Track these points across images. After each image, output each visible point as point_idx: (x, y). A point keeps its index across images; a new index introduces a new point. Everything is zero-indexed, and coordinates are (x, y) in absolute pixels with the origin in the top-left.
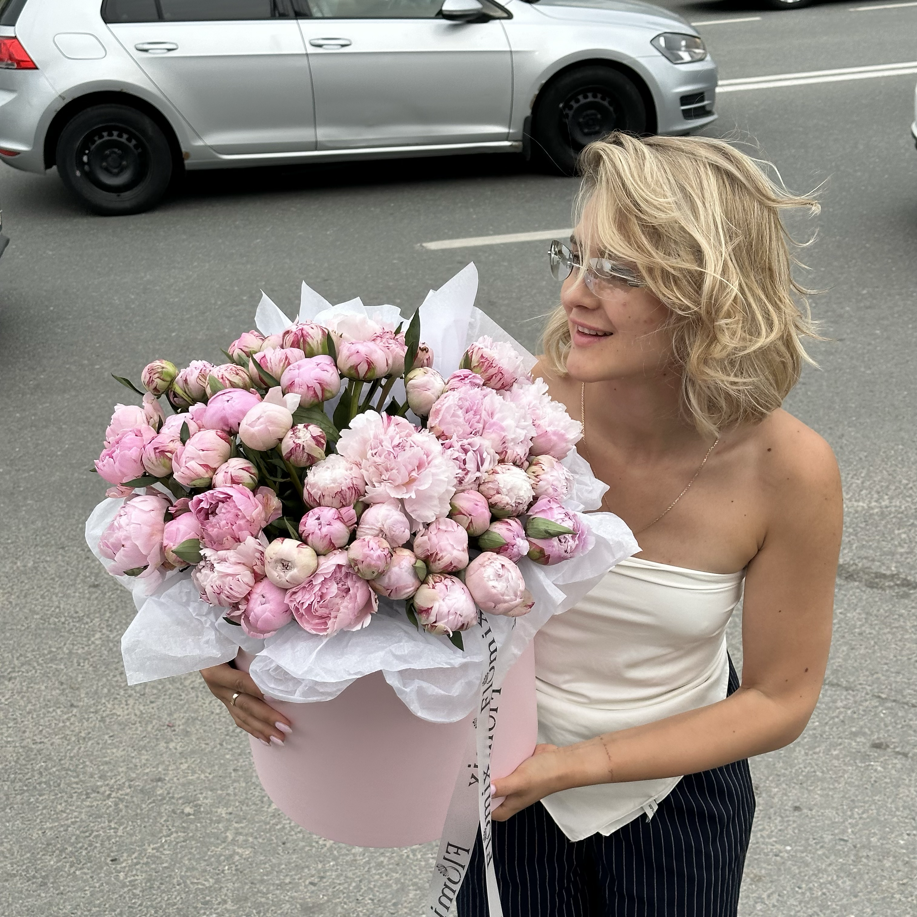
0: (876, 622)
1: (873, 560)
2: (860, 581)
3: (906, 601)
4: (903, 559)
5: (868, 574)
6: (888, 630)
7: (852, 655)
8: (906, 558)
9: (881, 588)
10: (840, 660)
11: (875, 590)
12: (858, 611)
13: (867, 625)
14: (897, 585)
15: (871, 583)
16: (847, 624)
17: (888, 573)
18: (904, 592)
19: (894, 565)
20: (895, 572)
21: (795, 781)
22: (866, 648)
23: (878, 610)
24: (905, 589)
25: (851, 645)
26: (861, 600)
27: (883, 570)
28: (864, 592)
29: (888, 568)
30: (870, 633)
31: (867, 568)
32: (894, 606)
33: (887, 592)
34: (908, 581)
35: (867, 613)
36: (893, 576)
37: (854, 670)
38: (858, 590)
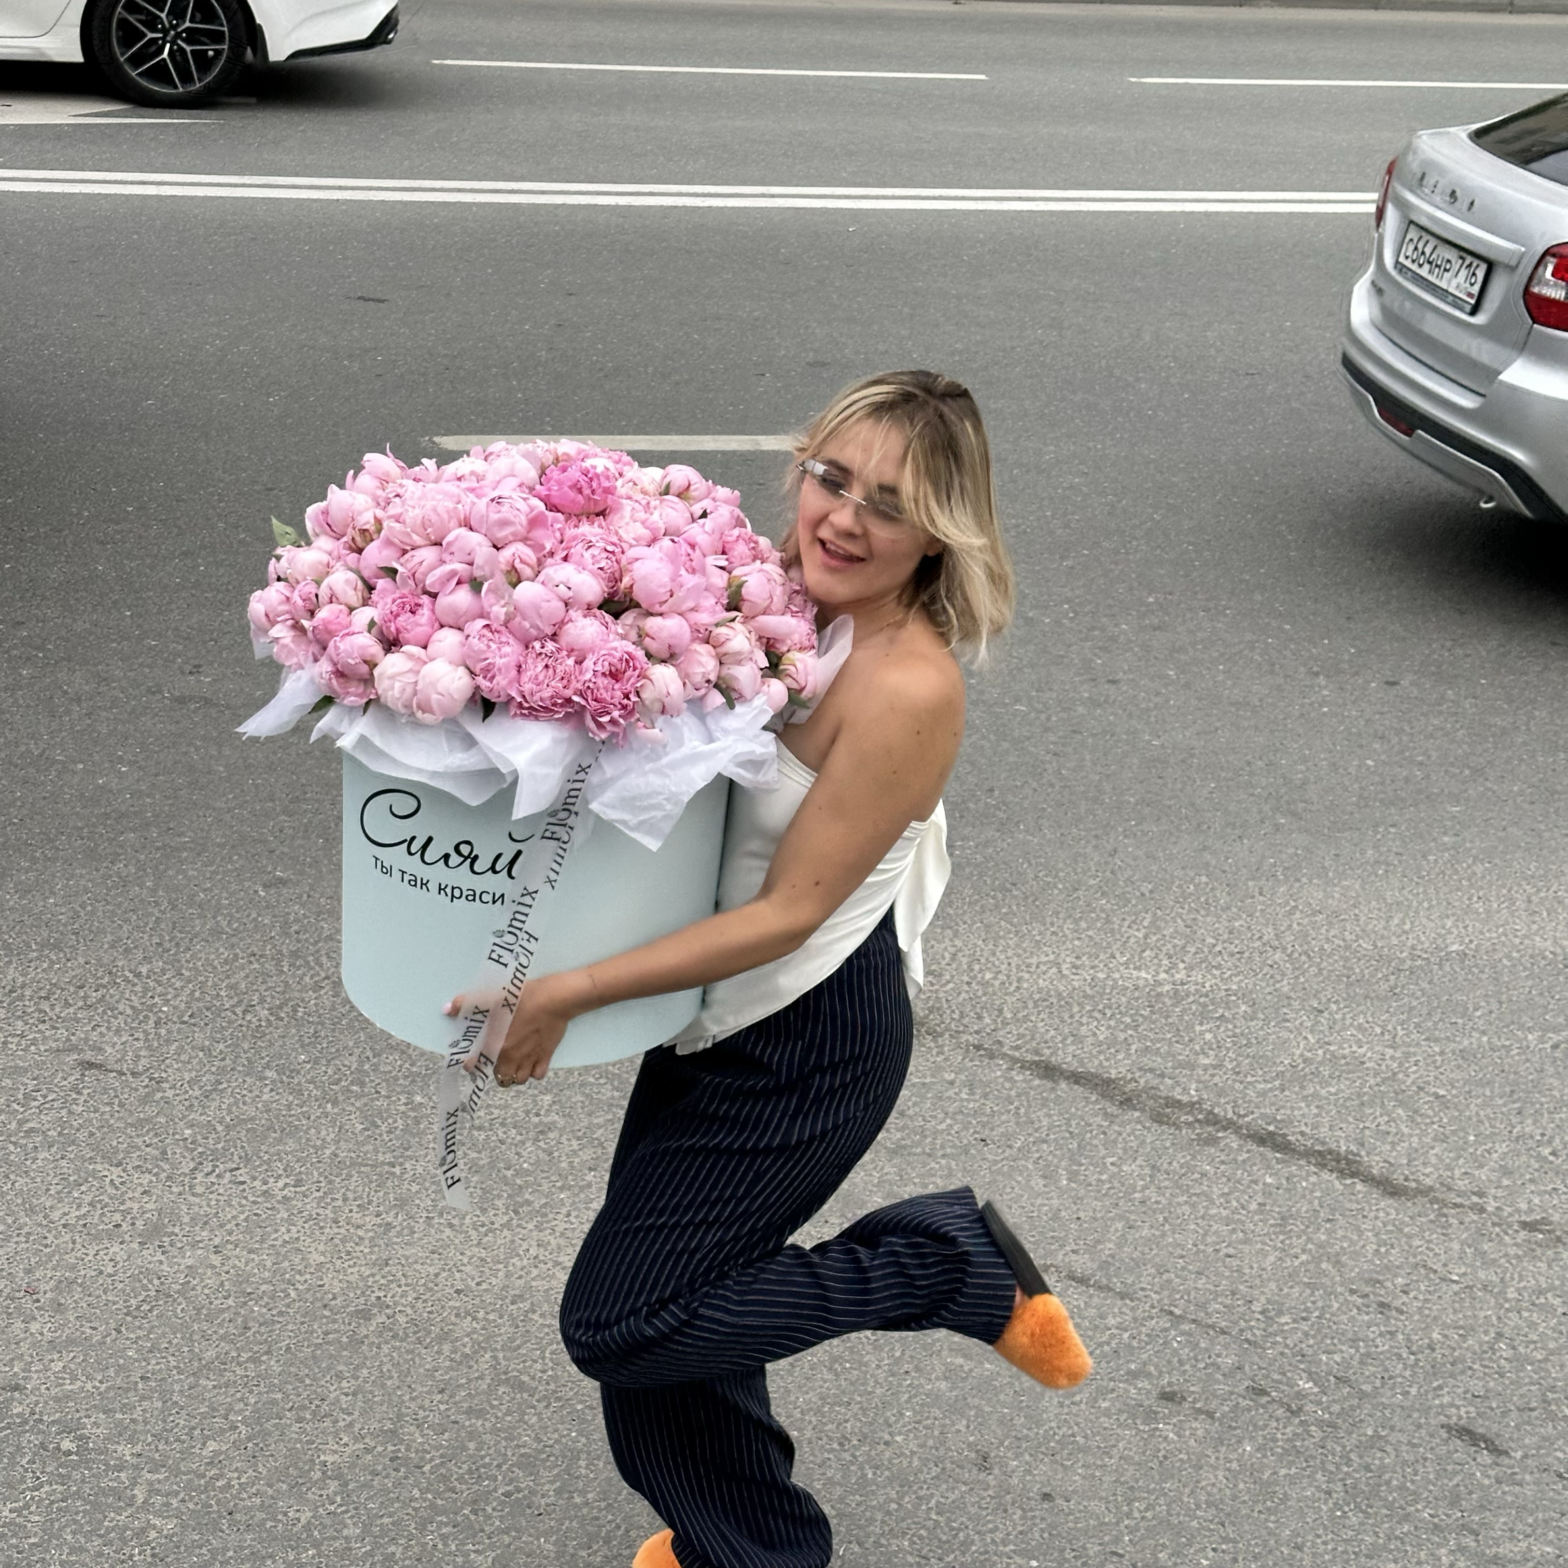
0: (1166, 1183)
1: (1162, 1076)
2: (1143, 1110)
3: (1213, 1150)
4: (1207, 1077)
5: (1155, 1098)
6: (1185, 1198)
7: (1130, 1238)
8: (1213, 1075)
9: (1174, 1124)
10: (1111, 1246)
11: (1164, 1127)
12: (1138, 1162)
13: (1153, 1188)
14: (1198, 1121)
15: (1159, 1114)
16: (1123, 1185)
17: (1185, 1099)
18: (1209, 1133)
19: (1193, 1086)
20: (1196, 1099)
21: (1043, 1449)
22: (1152, 1227)
23: (1170, 1163)
24: (1210, 1129)
25: (1128, 1220)
26: (1143, 1142)
27: (1177, 1094)
28: (1149, 1129)
29: (1185, 1090)
30: (1157, 1202)
31: (1152, 1088)
32: (1194, 1157)
33: (1184, 1131)
34: (1216, 1115)
35: (1153, 1167)
36: (1192, 1104)
37: (1132, 1264)
38: (1139, 1127)
